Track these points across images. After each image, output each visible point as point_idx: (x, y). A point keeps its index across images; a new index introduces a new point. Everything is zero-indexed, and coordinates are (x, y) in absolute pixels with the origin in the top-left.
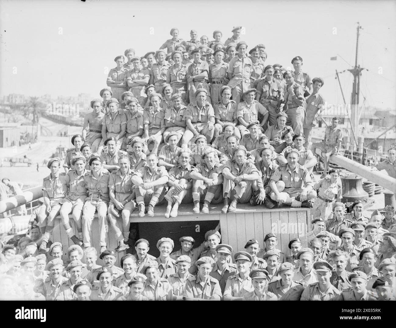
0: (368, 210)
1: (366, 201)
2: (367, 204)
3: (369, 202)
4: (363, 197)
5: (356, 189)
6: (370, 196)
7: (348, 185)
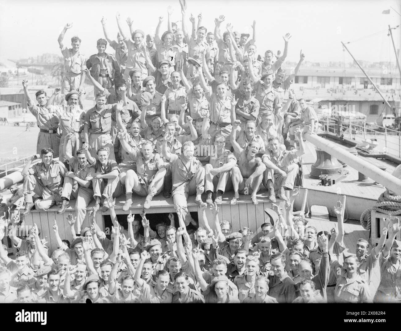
0: (342, 182)
1: (340, 173)
2: (341, 176)
3: (343, 173)
4: (337, 169)
5: (331, 161)
6: (344, 167)
7: (323, 157)
